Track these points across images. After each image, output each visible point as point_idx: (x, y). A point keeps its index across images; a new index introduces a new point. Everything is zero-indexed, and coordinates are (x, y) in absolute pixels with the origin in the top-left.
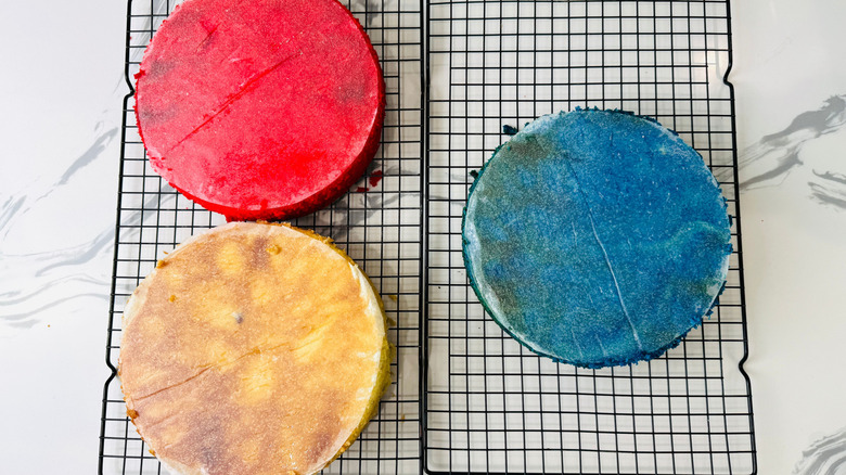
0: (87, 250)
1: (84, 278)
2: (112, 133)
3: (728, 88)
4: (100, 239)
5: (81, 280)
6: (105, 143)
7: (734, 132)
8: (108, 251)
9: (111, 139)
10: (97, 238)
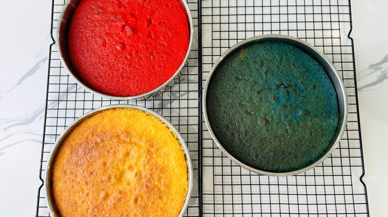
0: (30, 118)
1: (29, 132)
2: (44, 60)
3: (350, 40)
4: (37, 112)
5: (27, 133)
6: (41, 64)
7: (354, 62)
8: (41, 118)
9: (44, 63)
10: (36, 112)
